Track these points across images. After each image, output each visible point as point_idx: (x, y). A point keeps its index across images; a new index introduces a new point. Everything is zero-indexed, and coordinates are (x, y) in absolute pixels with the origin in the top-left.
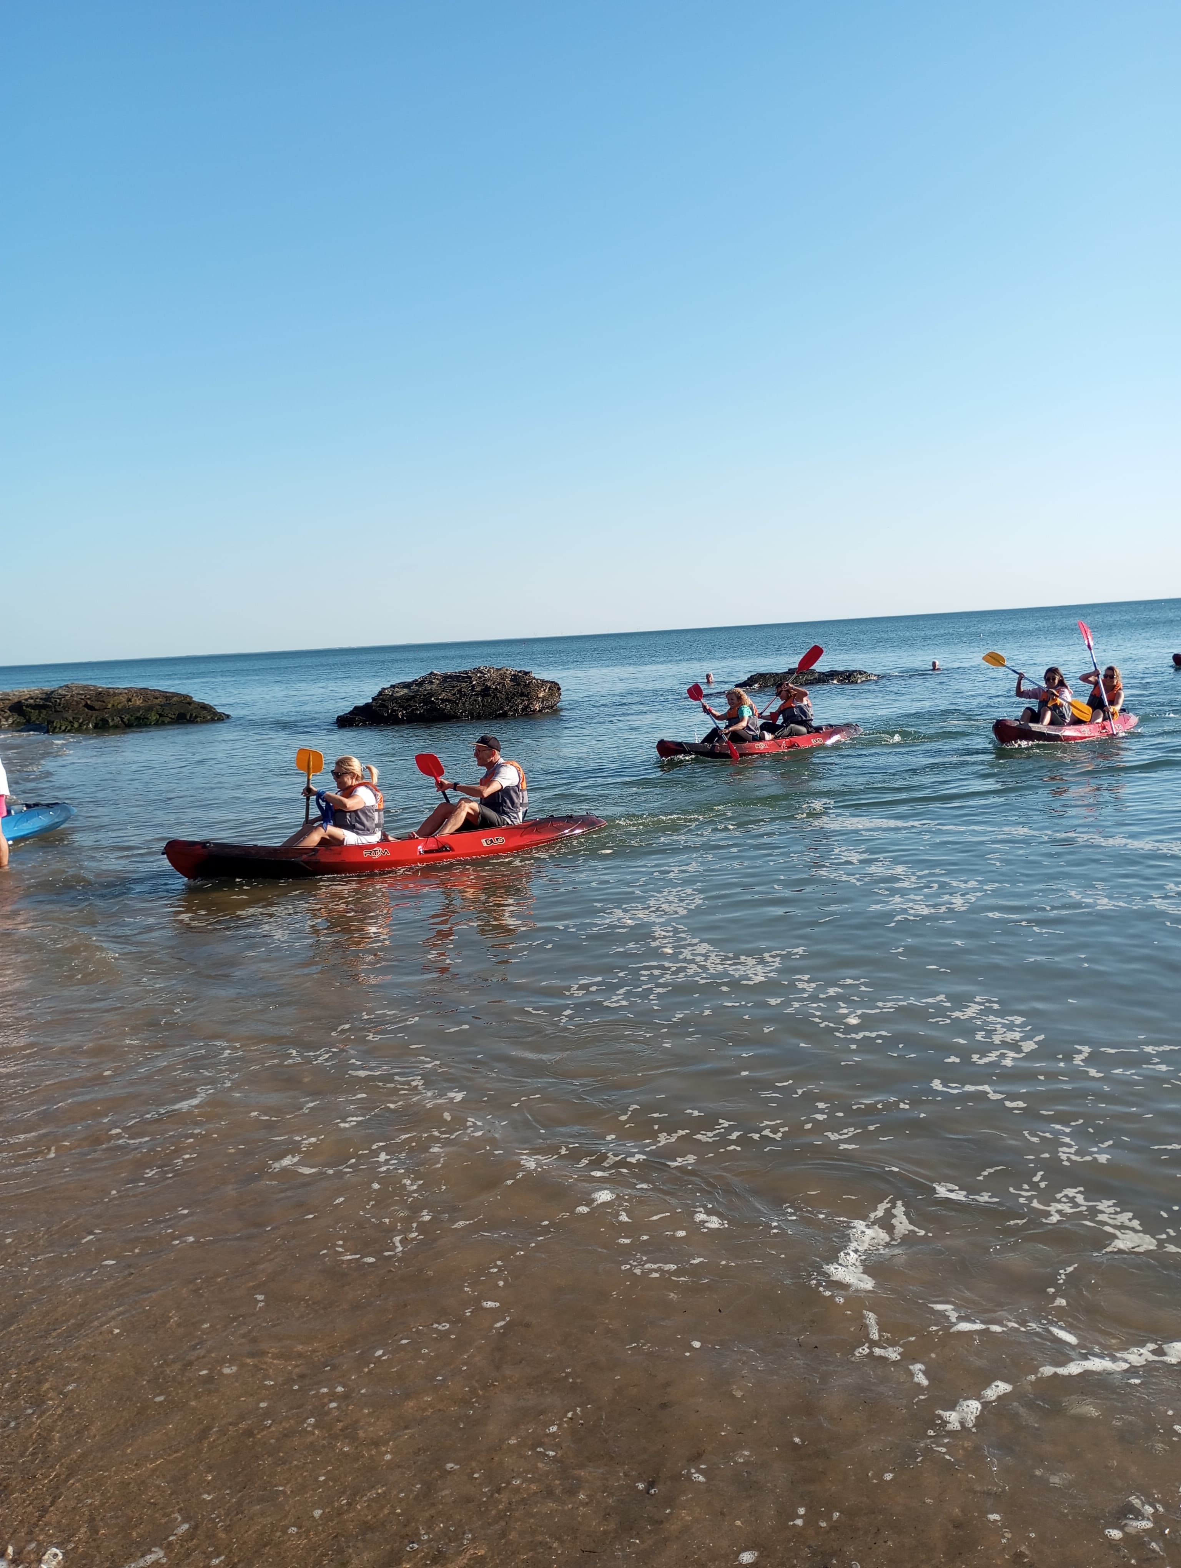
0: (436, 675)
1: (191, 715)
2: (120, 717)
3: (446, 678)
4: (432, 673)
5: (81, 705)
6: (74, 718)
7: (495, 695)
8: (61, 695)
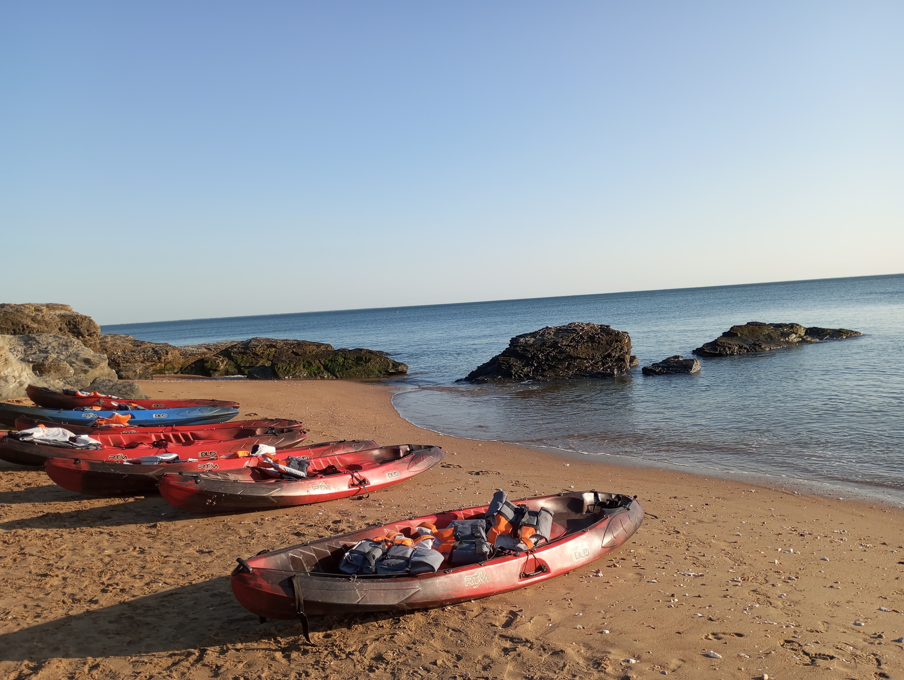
0: (551, 328)
1: (366, 358)
2: (319, 360)
3: (559, 331)
4: (547, 327)
5: (289, 352)
6: (290, 361)
7: (600, 342)
8: (255, 345)
